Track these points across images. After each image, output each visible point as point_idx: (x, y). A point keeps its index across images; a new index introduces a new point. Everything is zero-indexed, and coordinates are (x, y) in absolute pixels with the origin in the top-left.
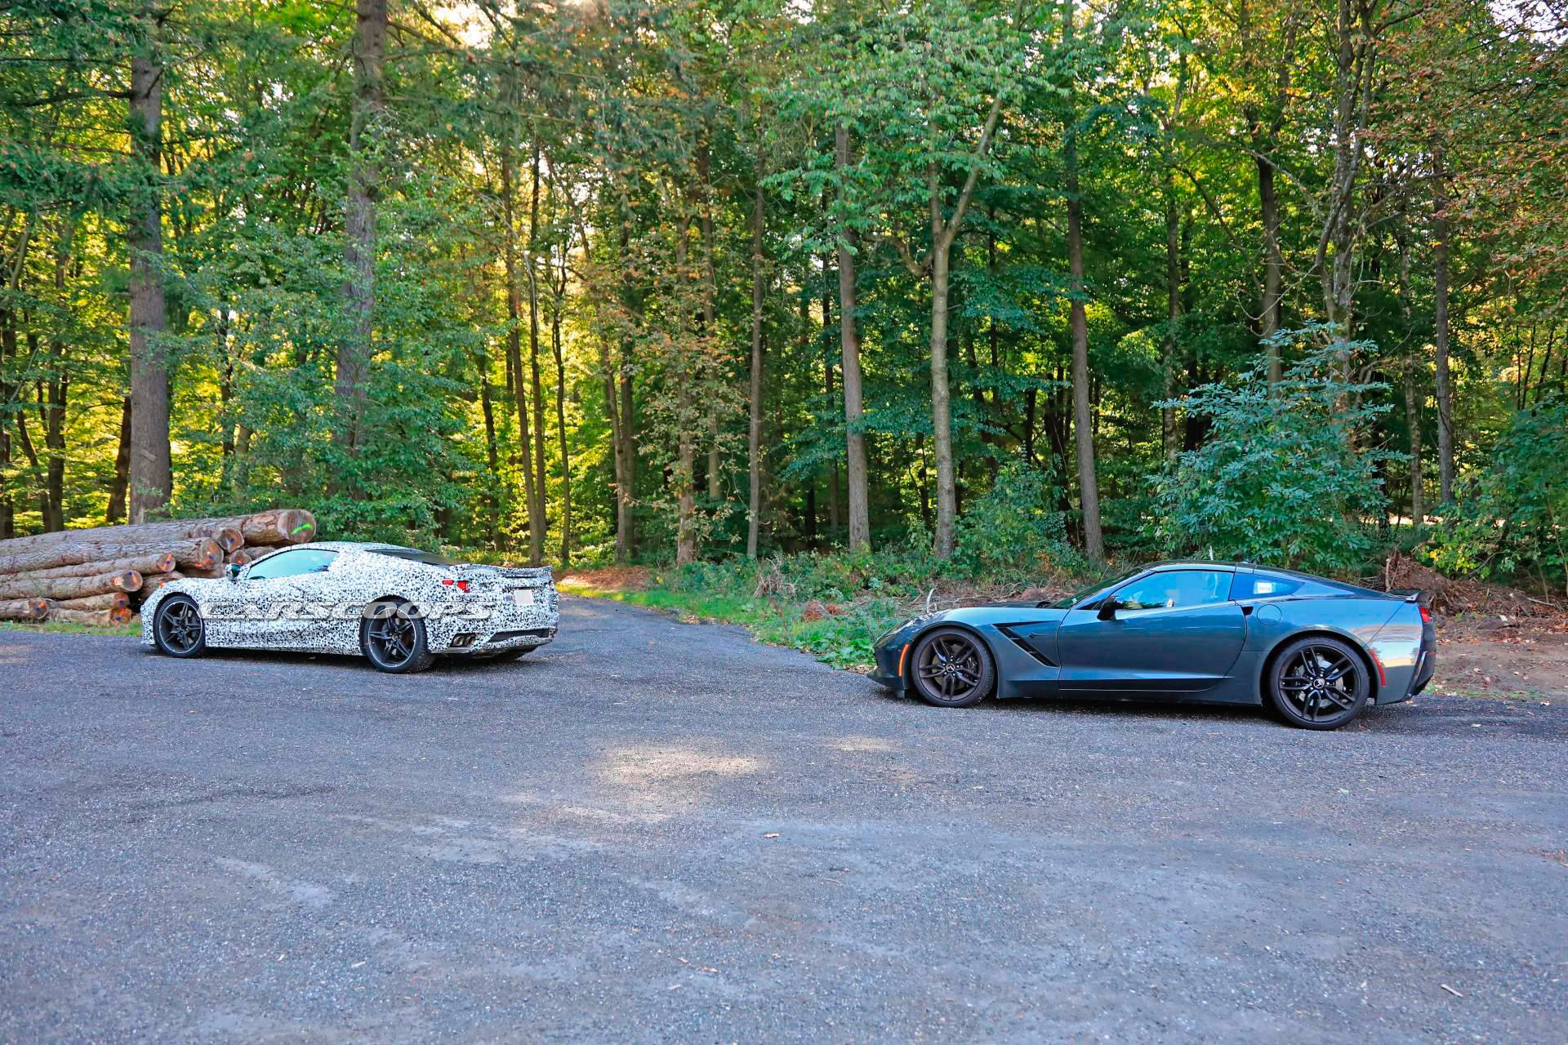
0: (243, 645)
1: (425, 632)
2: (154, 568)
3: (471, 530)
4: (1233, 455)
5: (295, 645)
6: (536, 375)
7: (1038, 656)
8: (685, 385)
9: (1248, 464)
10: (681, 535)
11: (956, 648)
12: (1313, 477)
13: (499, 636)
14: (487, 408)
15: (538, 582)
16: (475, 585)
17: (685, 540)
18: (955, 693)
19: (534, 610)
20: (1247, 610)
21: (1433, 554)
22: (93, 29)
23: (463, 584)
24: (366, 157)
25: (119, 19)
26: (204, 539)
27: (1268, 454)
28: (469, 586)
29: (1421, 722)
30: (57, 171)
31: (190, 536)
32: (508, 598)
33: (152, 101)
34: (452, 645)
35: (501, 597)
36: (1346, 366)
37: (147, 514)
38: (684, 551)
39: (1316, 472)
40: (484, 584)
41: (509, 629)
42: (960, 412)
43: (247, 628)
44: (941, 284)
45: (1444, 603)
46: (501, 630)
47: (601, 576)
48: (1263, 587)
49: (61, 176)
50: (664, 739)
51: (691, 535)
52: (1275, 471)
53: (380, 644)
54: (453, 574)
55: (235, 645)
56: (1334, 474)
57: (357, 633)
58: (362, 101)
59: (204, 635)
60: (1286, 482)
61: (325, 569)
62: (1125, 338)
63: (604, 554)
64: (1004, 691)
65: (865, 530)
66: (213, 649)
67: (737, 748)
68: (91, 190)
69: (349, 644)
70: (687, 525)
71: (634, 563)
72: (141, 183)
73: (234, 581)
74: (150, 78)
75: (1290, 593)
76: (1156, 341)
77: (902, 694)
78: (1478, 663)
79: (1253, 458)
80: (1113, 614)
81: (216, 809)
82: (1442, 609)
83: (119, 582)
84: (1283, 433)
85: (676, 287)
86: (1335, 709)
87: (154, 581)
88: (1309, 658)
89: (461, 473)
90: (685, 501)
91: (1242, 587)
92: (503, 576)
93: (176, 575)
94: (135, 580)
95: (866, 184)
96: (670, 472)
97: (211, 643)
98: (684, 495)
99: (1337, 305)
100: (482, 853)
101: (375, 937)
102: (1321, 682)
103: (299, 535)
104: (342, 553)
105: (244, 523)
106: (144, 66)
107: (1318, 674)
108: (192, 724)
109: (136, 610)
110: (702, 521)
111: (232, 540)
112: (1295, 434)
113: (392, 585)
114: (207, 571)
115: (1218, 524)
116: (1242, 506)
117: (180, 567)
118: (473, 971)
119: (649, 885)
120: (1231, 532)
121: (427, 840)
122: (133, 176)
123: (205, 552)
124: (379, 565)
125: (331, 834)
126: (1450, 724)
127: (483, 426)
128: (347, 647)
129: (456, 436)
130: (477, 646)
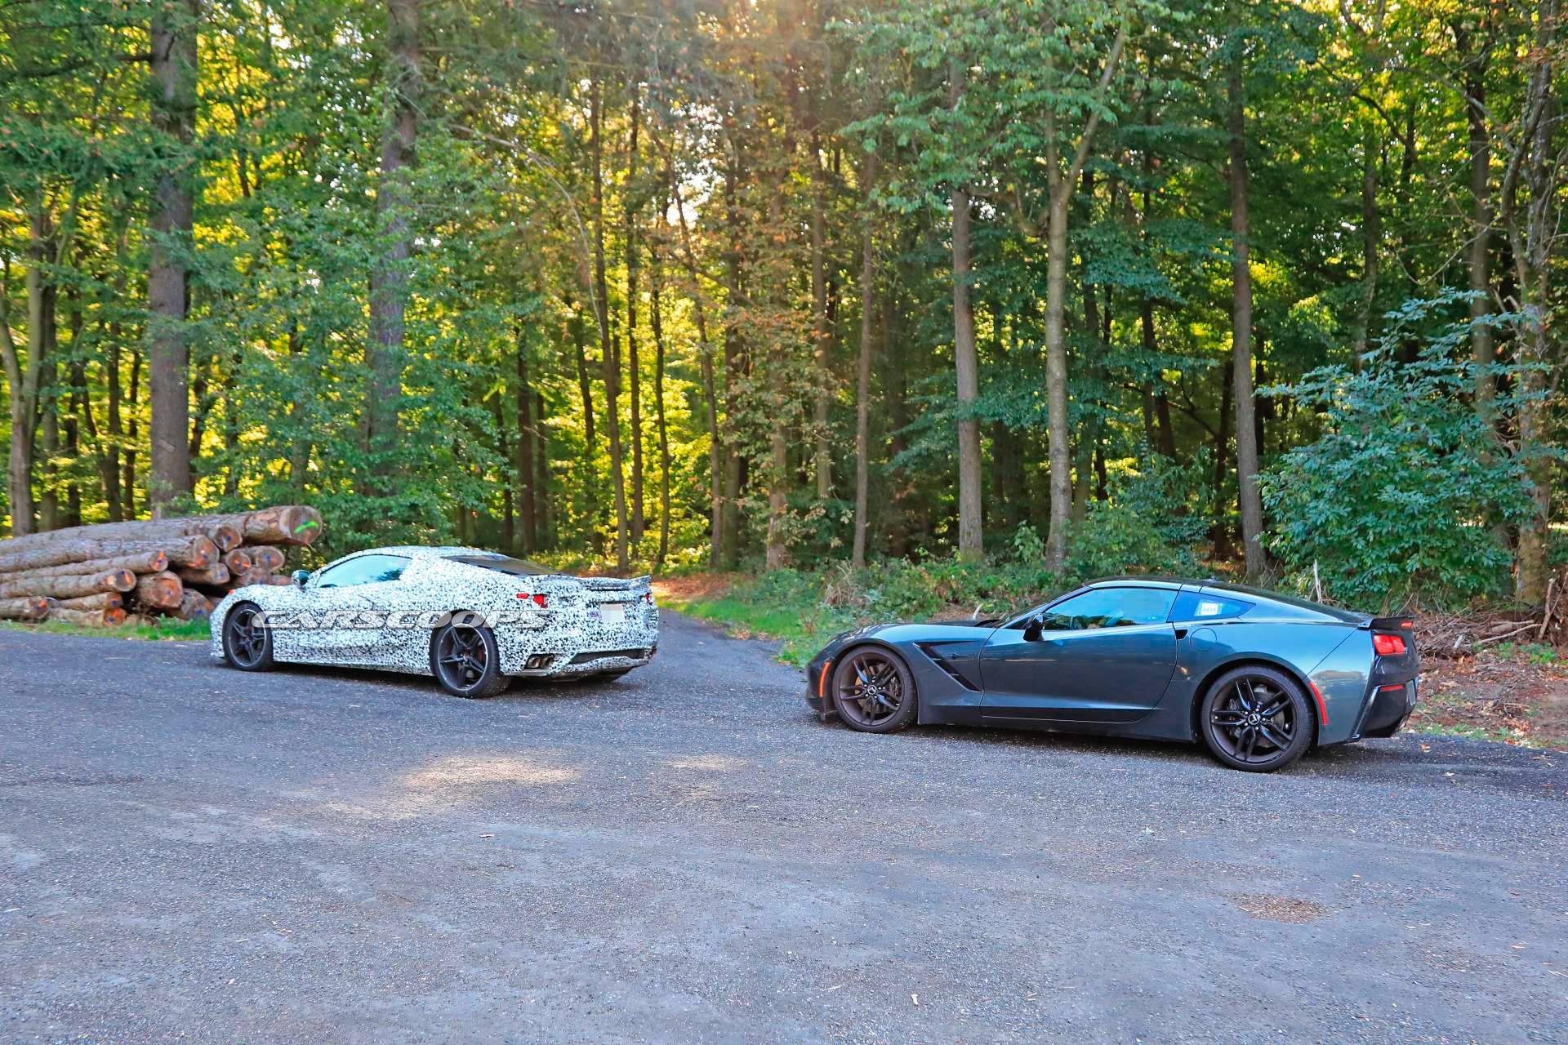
0: (312, 661)
1: (497, 651)
2: (146, 567)
4: (1345, 451)
5: (364, 661)
6: (633, 351)
7: (960, 679)
9: (1361, 462)
10: (769, 539)
12: (1438, 479)
13: (580, 658)
14: (585, 388)
15: (630, 595)
16: (553, 599)
17: (774, 543)
18: (876, 717)
19: (624, 628)
20: (1181, 634)
23: (540, 598)
24: (374, 123)
26: (198, 537)
27: (1383, 451)
28: (547, 601)
29: (1390, 768)
30: (60, 148)
31: (186, 533)
32: (593, 614)
33: (170, 64)
34: (526, 667)
35: (584, 613)
36: (1539, 341)
37: (163, 510)
38: (772, 555)
39: (1445, 473)
40: (565, 598)
41: (593, 649)
43: (316, 641)
44: (1058, 246)
46: (583, 650)
47: (688, 583)
48: (1208, 609)
49: (63, 153)
51: (779, 538)
52: (1395, 471)
54: (528, 585)
55: (304, 660)
57: (426, 651)
58: (392, 54)
59: (272, 648)
60: (1406, 485)
61: (395, 575)
62: (1297, 306)
63: (702, 558)
64: (925, 716)
65: (977, 535)
66: (282, 663)
68: (90, 167)
69: (419, 663)
70: (776, 526)
71: (727, 570)
72: (149, 156)
73: (303, 589)
74: (167, 39)
75: (1235, 615)
76: (1332, 309)
77: (824, 717)
79: (1366, 455)
80: (1039, 635)
83: (112, 581)
84: (1409, 426)
85: (761, 252)
86: (1274, 749)
87: (147, 581)
88: (1244, 689)
89: (559, 463)
90: (775, 498)
91: (1185, 608)
92: (589, 588)
93: (168, 575)
94: (127, 579)
95: (966, 131)
96: (757, 466)
97: (279, 657)
98: (774, 491)
99: (1530, 265)
100: (205, 835)
101: (47, 893)
102: (1256, 717)
103: (302, 534)
104: (415, 560)
105: (247, 520)
106: (160, 26)
107: (1253, 707)
108: (72, 720)
109: (130, 612)
110: (793, 522)
111: (229, 539)
112: (1423, 426)
113: (463, 598)
114: (202, 572)
115: (1324, 534)
116: (1355, 512)
117: (174, 567)
118: (98, 920)
119: (320, 867)
120: (1340, 543)
121: (173, 823)
122: (141, 149)
123: (198, 550)
124: (453, 574)
125: (97, 815)
126: (1424, 772)
127: (583, 409)
128: (417, 666)
129: (550, 422)
130: (558, 667)
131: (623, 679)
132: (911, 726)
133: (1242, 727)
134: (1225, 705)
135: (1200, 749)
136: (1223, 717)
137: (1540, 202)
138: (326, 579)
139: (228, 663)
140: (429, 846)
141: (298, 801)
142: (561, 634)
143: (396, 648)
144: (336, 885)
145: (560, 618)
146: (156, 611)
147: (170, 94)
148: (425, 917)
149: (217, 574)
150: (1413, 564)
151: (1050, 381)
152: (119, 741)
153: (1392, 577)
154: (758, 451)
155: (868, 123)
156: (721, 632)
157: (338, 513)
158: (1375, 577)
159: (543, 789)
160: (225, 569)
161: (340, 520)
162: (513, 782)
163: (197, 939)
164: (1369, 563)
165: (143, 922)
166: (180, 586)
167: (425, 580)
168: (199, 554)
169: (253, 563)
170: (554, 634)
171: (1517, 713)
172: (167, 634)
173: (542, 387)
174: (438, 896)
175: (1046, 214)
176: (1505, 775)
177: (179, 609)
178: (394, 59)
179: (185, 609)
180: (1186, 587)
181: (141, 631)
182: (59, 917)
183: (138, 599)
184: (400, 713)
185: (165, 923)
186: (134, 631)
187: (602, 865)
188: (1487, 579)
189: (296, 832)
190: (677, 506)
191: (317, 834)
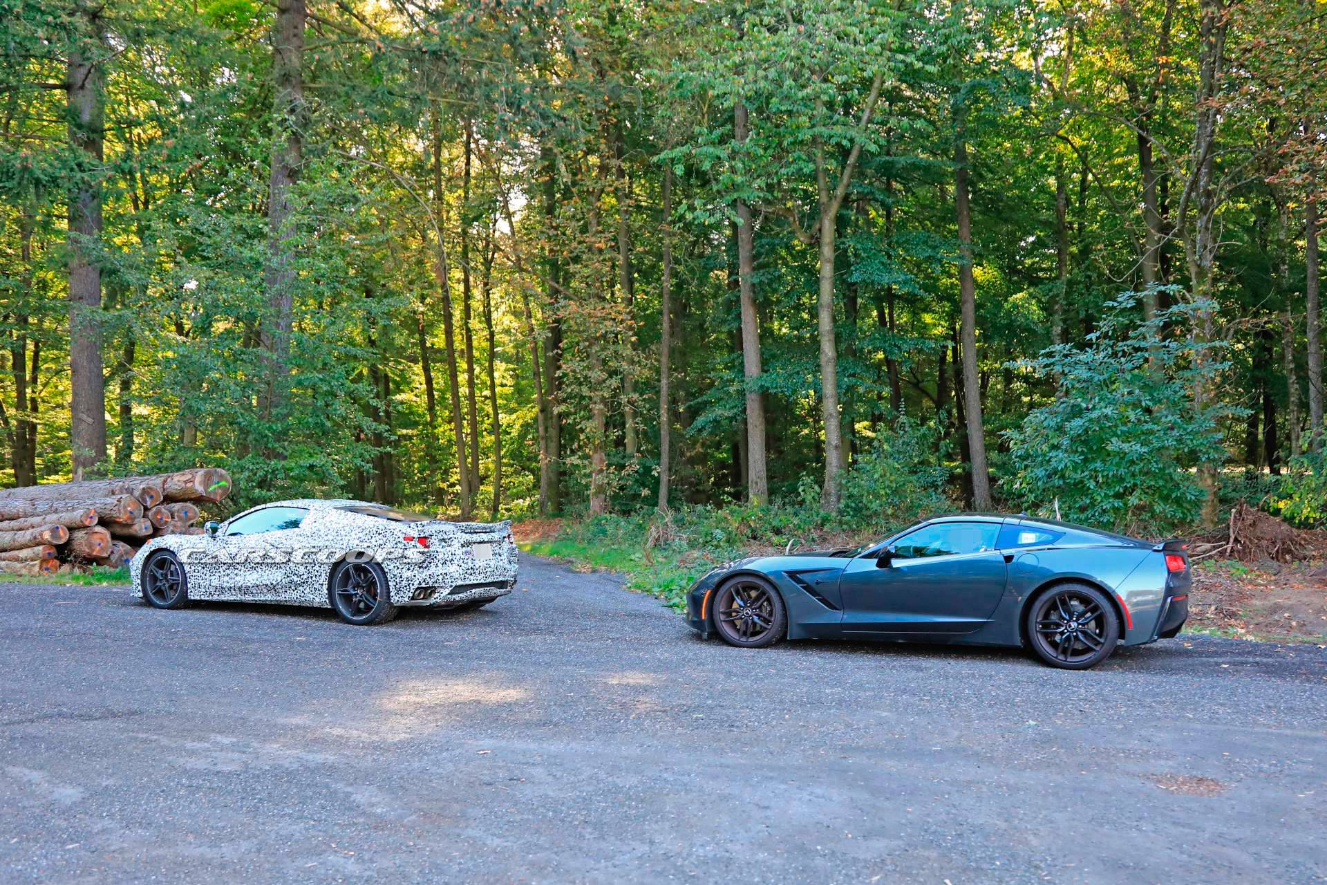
0: (222, 598)
1: (388, 586)
2: (78, 522)
3: (412, 486)
4: (1076, 412)
5: (269, 597)
6: (469, 339)
7: (823, 600)
8: (595, 348)
9: (1090, 420)
10: (593, 490)
11: (753, 594)
12: (1151, 432)
13: (457, 590)
14: (426, 370)
15: (496, 536)
16: (434, 541)
17: (597, 494)
18: (752, 636)
19: (492, 564)
20: (1009, 559)
21: (1281, 505)
22: (25, 28)
23: (423, 540)
25: (50, 18)
26: (124, 496)
27: (1108, 411)
28: (428, 542)
29: (1176, 662)
31: (113, 493)
32: (467, 553)
33: (87, 92)
34: (413, 598)
35: (459, 552)
36: (1207, 325)
37: (84, 474)
38: (595, 504)
39: (1156, 427)
40: (443, 540)
41: (467, 582)
42: (851, 371)
43: (226, 581)
44: (827, 251)
45: (1289, 551)
46: (460, 583)
47: (523, 528)
48: (1027, 538)
50: (458, 674)
51: (601, 489)
52: (1116, 426)
53: (347, 598)
54: (413, 530)
55: (215, 598)
56: (1172, 429)
57: (325, 587)
58: (280, 89)
59: (186, 588)
60: (1126, 437)
61: (295, 524)
62: (1011, 299)
63: (531, 507)
64: (794, 633)
65: (763, 485)
66: (196, 601)
67: (517, 681)
68: (22, 178)
69: (319, 597)
70: (598, 479)
71: (555, 516)
72: (72, 170)
73: (214, 538)
74: (83, 71)
75: (1052, 542)
76: (1039, 301)
77: (705, 635)
78: (1289, 608)
79: (1095, 414)
80: (889, 562)
81: (31, 729)
82: (1288, 557)
83: (47, 536)
84: (1126, 391)
85: (584, 257)
86: (1088, 650)
87: (79, 535)
88: (1064, 603)
89: (404, 432)
90: (596, 457)
91: (1008, 537)
92: (463, 531)
93: (99, 529)
94: (61, 533)
95: (755, 158)
96: (582, 430)
97: (193, 595)
98: (595, 452)
99: (1199, 266)
100: (229, 763)
101: (99, 826)
102: (1074, 625)
103: (214, 492)
104: (312, 512)
105: (165, 481)
106: (78, 60)
107: (1071, 617)
108: (53, 660)
109: (63, 561)
110: (612, 476)
111: (152, 497)
112: (1137, 391)
113: (357, 542)
114: (129, 526)
115: (1063, 477)
116: (1086, 460)
117: (103, 522)
118: (161, 852)
119: (349, 789)
120: (1075, 485)
121: (192, 753)
122: (64, 163)
123: (125, 507)
124: (346, 522)
125: (116, 748)
126: (1203, 664)
127: (424, 387)
128: (317, 600)
129: (399, 397)
130: (437, 598)
131: (488, 606)
132: (782, 641)
133: (1062, 633)
134: (1047, 616)
135: (1029, 653)
136: (1045, 626)
137: (1205, 218)
138: (234, 528)
139: (147, 602)
140: (437, 763)
141: (297, 727)
142: (441, 570)
143: (297, 585)
144: (373, 805)
145: (440, 556)
146: (89, 560)
147: (86, 117)
148: (470, 832)
149: (141, 527)
150: (1133, 500)
151: (823, 360)
152: (105, 677)
153: (1116, 510)
154: (583, 418)
155: (678, 151)
156: (567, 566)
157: (247, 474)
158: (1104, 511)
159: (509, 706)
160: (149, 523)
161: (249, 480)
162: (479, 702)
163: (267, 866)
164: (1099, 499)
165: (209, 853)
166: (109, 536)
167: (322, 528)
168: (126, 511)
169: (173, 517)
170: (436, 570)
171: (1233, 615)
172: (99, 580)
173: (390, 370)
174: (472, 812)
175: (818, 226)
176: (1266, 665)
177: (108, 558)
178: (281, 94)
179: (114, 558)
180: (1008, 520)
181: (77, 578)
182: (122, 851)
183: (71, 551)
184: (342, 644)
185: (227, 850)
186: (68, 578)
187: (602, 775)
188: (1189, 511)
189: (310, 757)
190: (506, 465)
191: (331, 758)
